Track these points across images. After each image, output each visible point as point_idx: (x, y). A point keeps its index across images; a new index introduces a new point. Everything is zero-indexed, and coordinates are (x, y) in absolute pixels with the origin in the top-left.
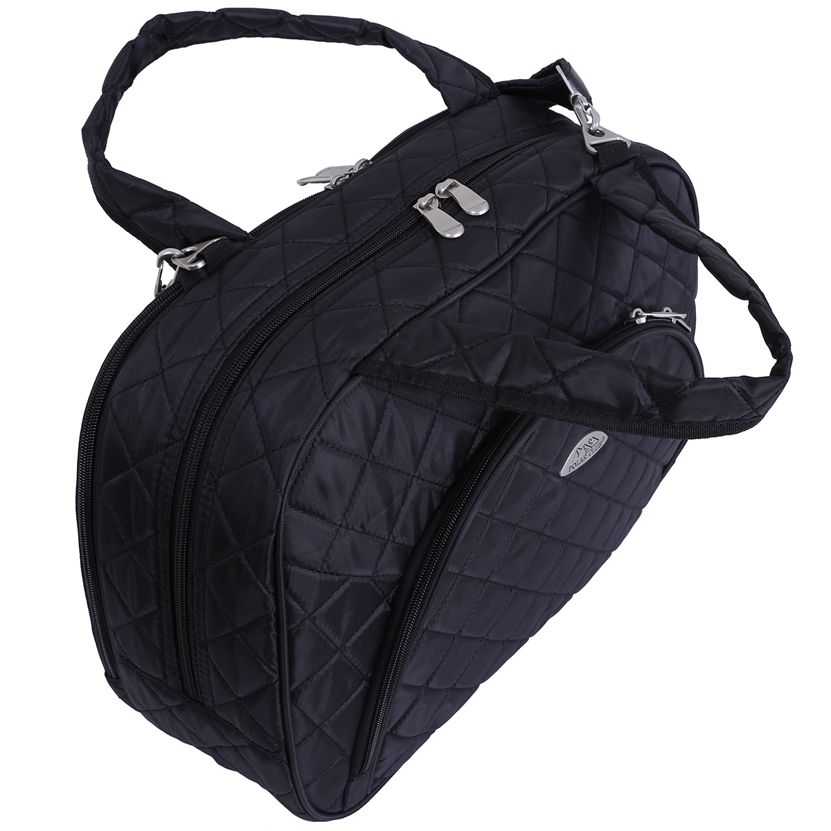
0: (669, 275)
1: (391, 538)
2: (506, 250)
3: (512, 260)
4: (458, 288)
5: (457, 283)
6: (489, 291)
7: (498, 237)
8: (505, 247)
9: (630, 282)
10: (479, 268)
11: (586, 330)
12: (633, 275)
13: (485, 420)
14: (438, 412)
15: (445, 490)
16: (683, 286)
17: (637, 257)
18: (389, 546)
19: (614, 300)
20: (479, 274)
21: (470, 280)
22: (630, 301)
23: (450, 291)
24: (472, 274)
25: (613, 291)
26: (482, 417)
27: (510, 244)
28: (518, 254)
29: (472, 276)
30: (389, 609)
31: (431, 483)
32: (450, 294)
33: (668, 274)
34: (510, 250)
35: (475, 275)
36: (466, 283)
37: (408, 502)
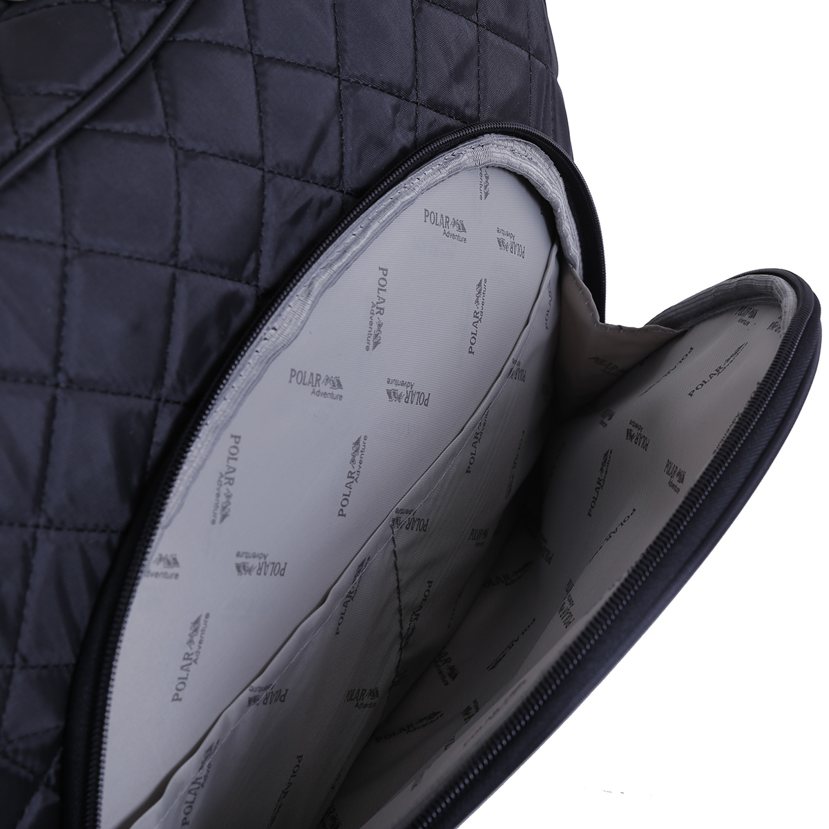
0: (491, 36)
1: (18, 660)
2: (137, 39)
3: (155, 57)
4: (42, 132)
5: (40, 122)
6: (117, 127)
7: (116, 16)
8: (136, 35)
9: (416, 60)
10: (85, 85)
11: (342, 167)
12: (419, 46)
13: (170, 379)
14: (57, 385)
15: (115, 539)
16: (525, 55)
17: (420, 10)
18: (19, 677)
19: (389, 100)
20: (86, 96)
21: (69, 110)
22: (423, 97)
23: (28, 139)
24: (71, 98)
25: (383, 83)
26: (159, 379)
27: (144, 28)
28: (164, 45)
29: (71, 103)
30: (54, 798)
31: (80, 530)
32: (27, 145)
33: (489, 34)
34: (145, 38)
35: (78, 99)
36: (59, 119)
37: (37, 581)
